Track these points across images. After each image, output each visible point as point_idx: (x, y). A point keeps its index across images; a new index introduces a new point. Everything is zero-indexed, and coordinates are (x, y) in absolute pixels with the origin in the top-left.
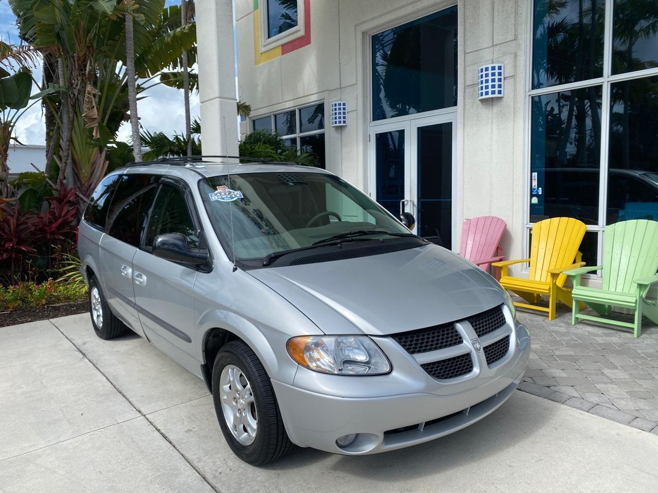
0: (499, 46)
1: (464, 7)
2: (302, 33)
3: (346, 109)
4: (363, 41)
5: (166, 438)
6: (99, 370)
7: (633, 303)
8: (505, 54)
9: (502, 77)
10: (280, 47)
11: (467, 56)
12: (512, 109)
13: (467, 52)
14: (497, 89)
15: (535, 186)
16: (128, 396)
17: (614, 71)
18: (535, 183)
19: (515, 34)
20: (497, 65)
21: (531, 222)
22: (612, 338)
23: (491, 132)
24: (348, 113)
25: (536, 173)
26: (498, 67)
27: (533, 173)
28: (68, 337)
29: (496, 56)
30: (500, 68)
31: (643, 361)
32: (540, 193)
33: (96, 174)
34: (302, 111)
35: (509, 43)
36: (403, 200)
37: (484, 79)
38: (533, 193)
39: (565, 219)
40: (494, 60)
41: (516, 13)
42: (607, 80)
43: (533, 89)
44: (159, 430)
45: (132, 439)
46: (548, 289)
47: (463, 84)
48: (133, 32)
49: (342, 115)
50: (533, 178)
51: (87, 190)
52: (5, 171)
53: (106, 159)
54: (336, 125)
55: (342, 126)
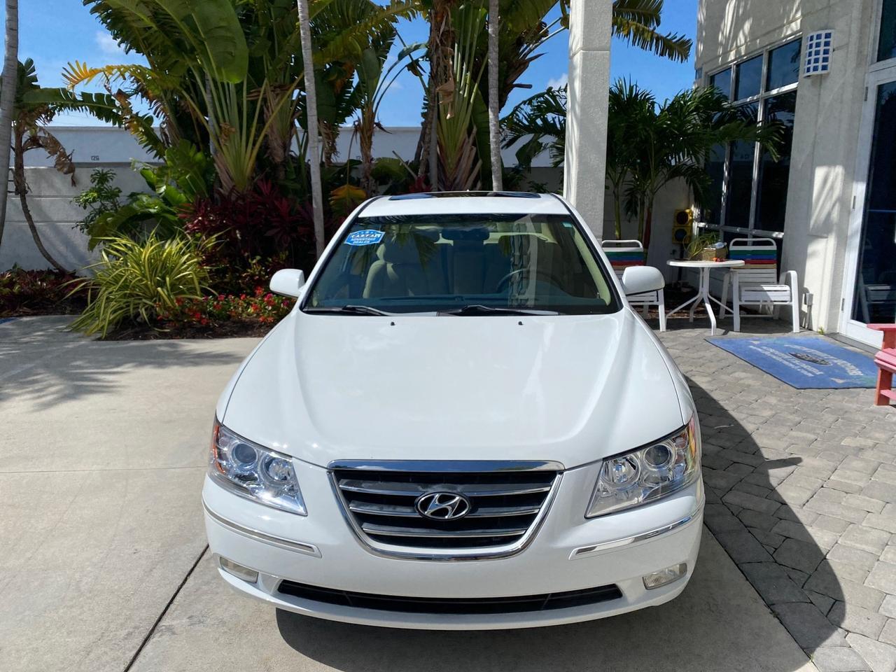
3: (831, 43)
24: (834, 51)
33: (462, 165)
34: (774, 54)
49: (821, 56)
53: (474, 144)
54: (808, 74)
55: (821, 75)
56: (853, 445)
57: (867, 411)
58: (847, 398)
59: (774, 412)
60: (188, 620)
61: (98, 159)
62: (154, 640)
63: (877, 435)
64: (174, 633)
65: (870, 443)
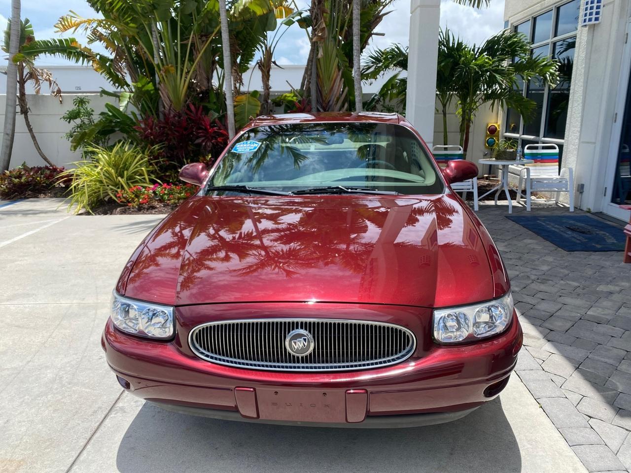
3: (602, 1)
24: (604, 6)
49: (594, 11)
51: (327, 106)
52: (268, 90)
54: (585, 24)
55: (594, 24)
56: (605, 290)
57: (618, 267)
58: (604, 258)
59: (550, 267)
60: (134, 404)
61: (80, 89)
62: (112, 416)
63: (623, 284)
64: (125, 412)
65: (617, 289)
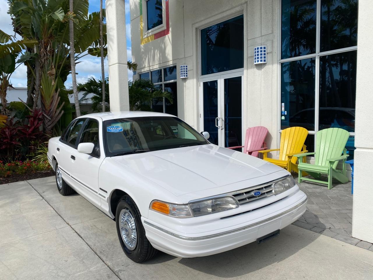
0: (264, 36)
1: (247, 16)
2: (165, 28)
3: (188, 69)
4: (196, 33)
5: (79, 236)
6: (50, 205)
7: (327, 171)
8: (267, 40)
9: (266, 53)
10: (154, 35)
11: (248, 41)
12: (271, 69)
13: (248, 39)
14: (263, 59)
15: (283, 110)
16: (63, 217)
17: (321, 51)
18: (283, 109)
19: (272, 30)
20: (263, 47)
21: (281, 129)
22: (317, 190)
23: (261, 82)
24: (188, 71)
25: (284, 103)
26: (264, 47)
27: (282, 104)
28: (36, 189)
29: (263, 42)
30: (265, 48)
31: (328, 200)
32: (286, 114)
33: (53, 104)
34: (165, 70)
35: (269, 35)
36: (217, 118)
37: (257, 54)
38: (283, 114)
39: (298, 128)
40: (262, 44)
41: (273, 19)
42: (317, 55)
43: (281, 59)
44: (77, 232)
45: (63, 236)
46: (286, 164)
47: (247, 56)
48: (73, 29)
49: (185, 72)
50: (282, 106)
51: (49, 112)
52: (5, 102)
53: (59, 96)
54: (182, 77)
55: (186, 78)
60: (123, 266)
62: (120, 274)
64: (124, 271)
